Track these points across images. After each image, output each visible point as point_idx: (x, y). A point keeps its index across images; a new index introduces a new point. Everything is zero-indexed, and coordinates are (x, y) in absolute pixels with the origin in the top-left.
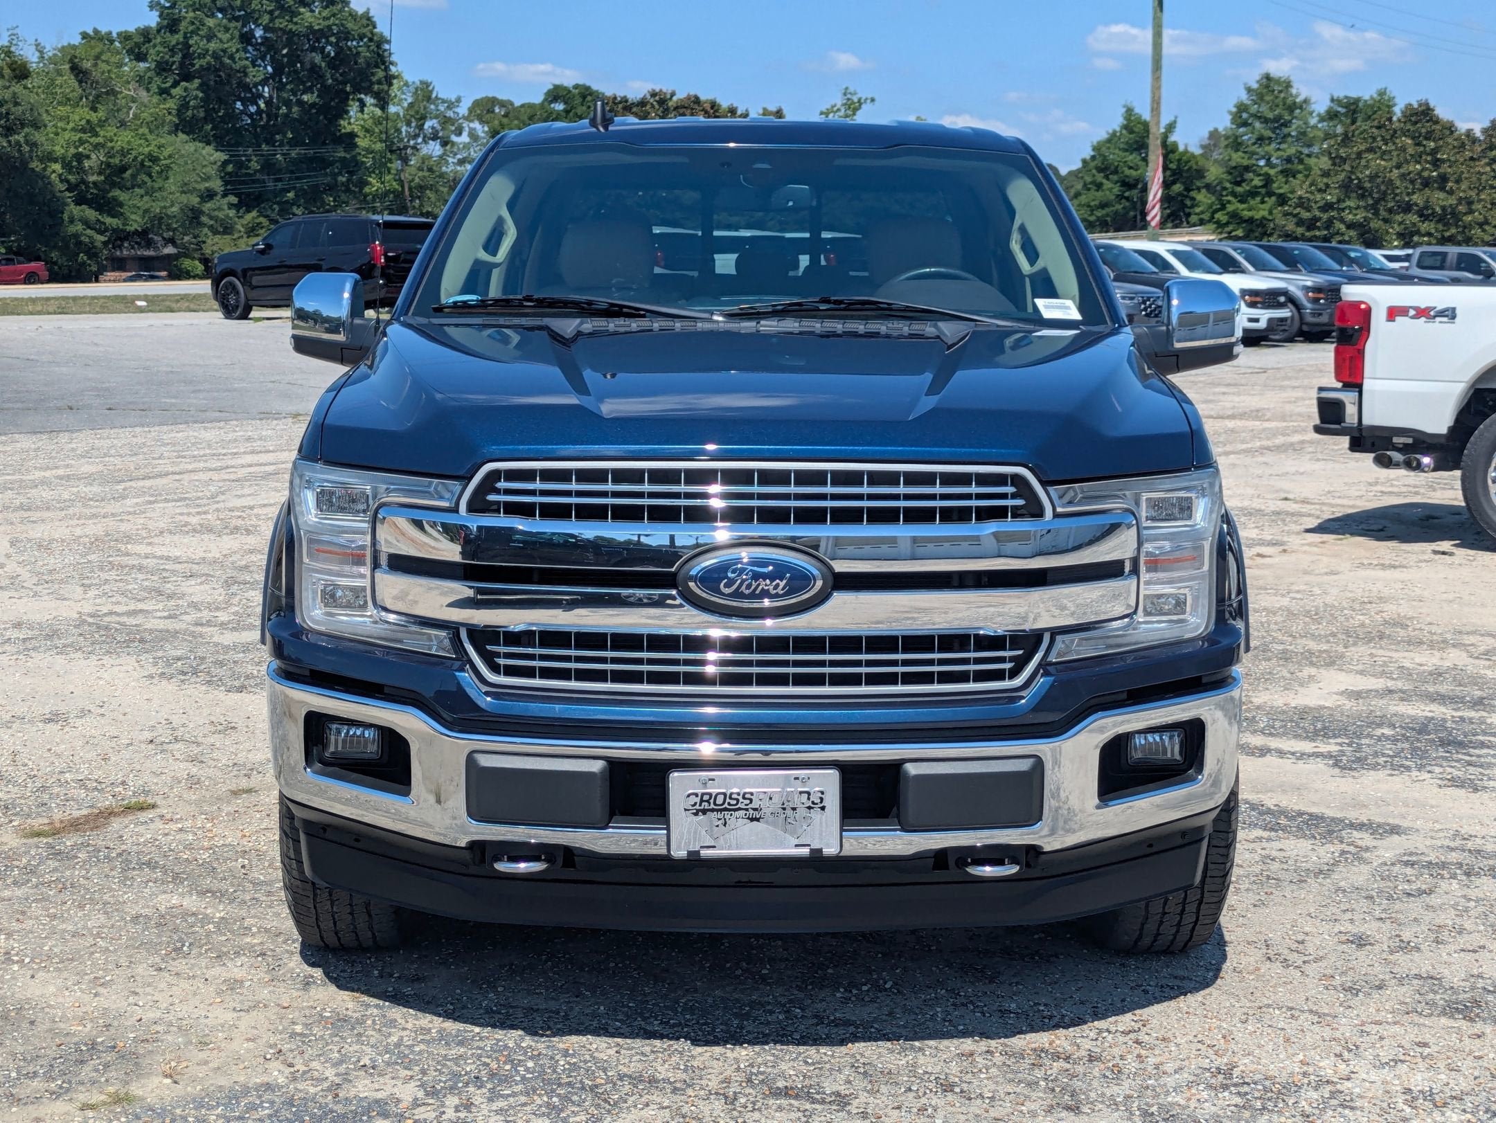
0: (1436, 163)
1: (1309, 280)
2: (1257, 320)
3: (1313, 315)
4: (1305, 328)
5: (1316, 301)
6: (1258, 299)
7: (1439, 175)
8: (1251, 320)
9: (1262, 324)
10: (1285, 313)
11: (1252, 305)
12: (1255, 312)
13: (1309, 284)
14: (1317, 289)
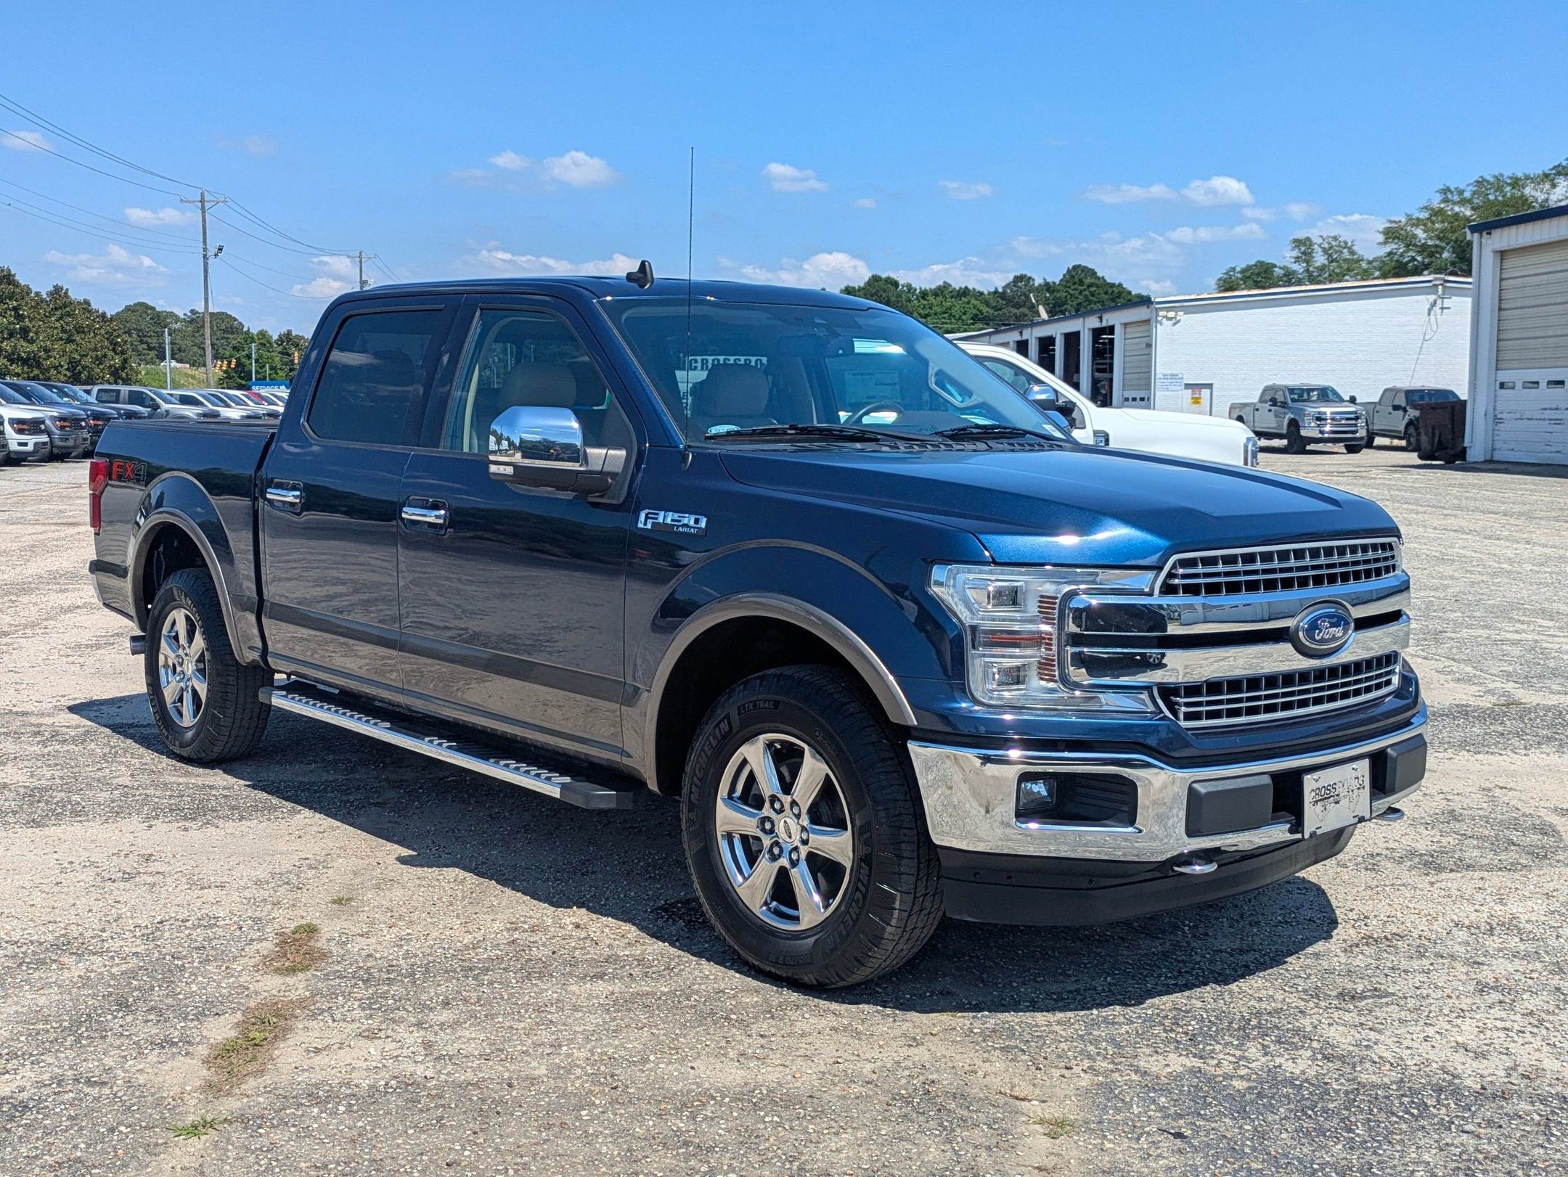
0: (20, 317)
1: (55, 412)
2: (26, 444)
3: (61, 440)
4: (55, 451)
5: (62, 428)
6: (25, 427)
7: (21, 328)
8: (20, 444)
9: (30, 448)
10: (44, 438)
11: (20, 431)
12: (23, 438)
13: (56, 414)
14: (62, 419)
